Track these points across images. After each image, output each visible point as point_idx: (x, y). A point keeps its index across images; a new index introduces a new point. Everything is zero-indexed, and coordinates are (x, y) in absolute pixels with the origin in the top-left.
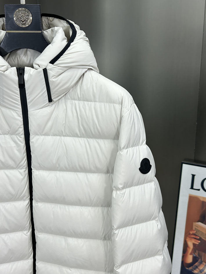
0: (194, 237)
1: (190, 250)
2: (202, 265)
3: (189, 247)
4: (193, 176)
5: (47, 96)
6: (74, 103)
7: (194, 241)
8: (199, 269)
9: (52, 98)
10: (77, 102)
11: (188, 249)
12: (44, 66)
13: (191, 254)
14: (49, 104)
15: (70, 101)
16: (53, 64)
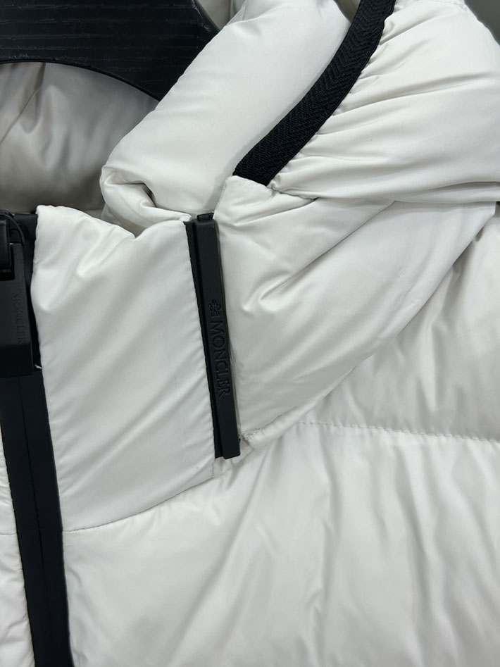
5: (209, 416)
6: (391, 453)
9: (243, 428)
10: (409, 442)
12: (195, 196)
14: (216, 465)
15: (362, 436)
16: (266, 183)
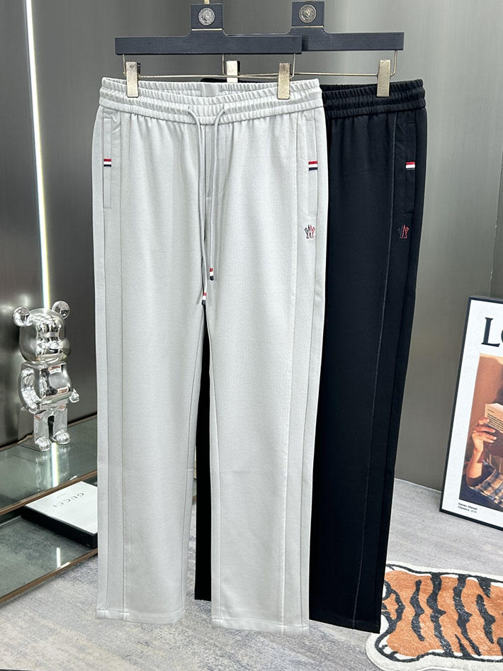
0: (486, 430)
1: (478, 455)
2: (498, 480)
3: (476, 449)
4: (489, 321)
7: (485, 438)
8: (492, 487)
11: (475, 452)
13: (479, 462)
